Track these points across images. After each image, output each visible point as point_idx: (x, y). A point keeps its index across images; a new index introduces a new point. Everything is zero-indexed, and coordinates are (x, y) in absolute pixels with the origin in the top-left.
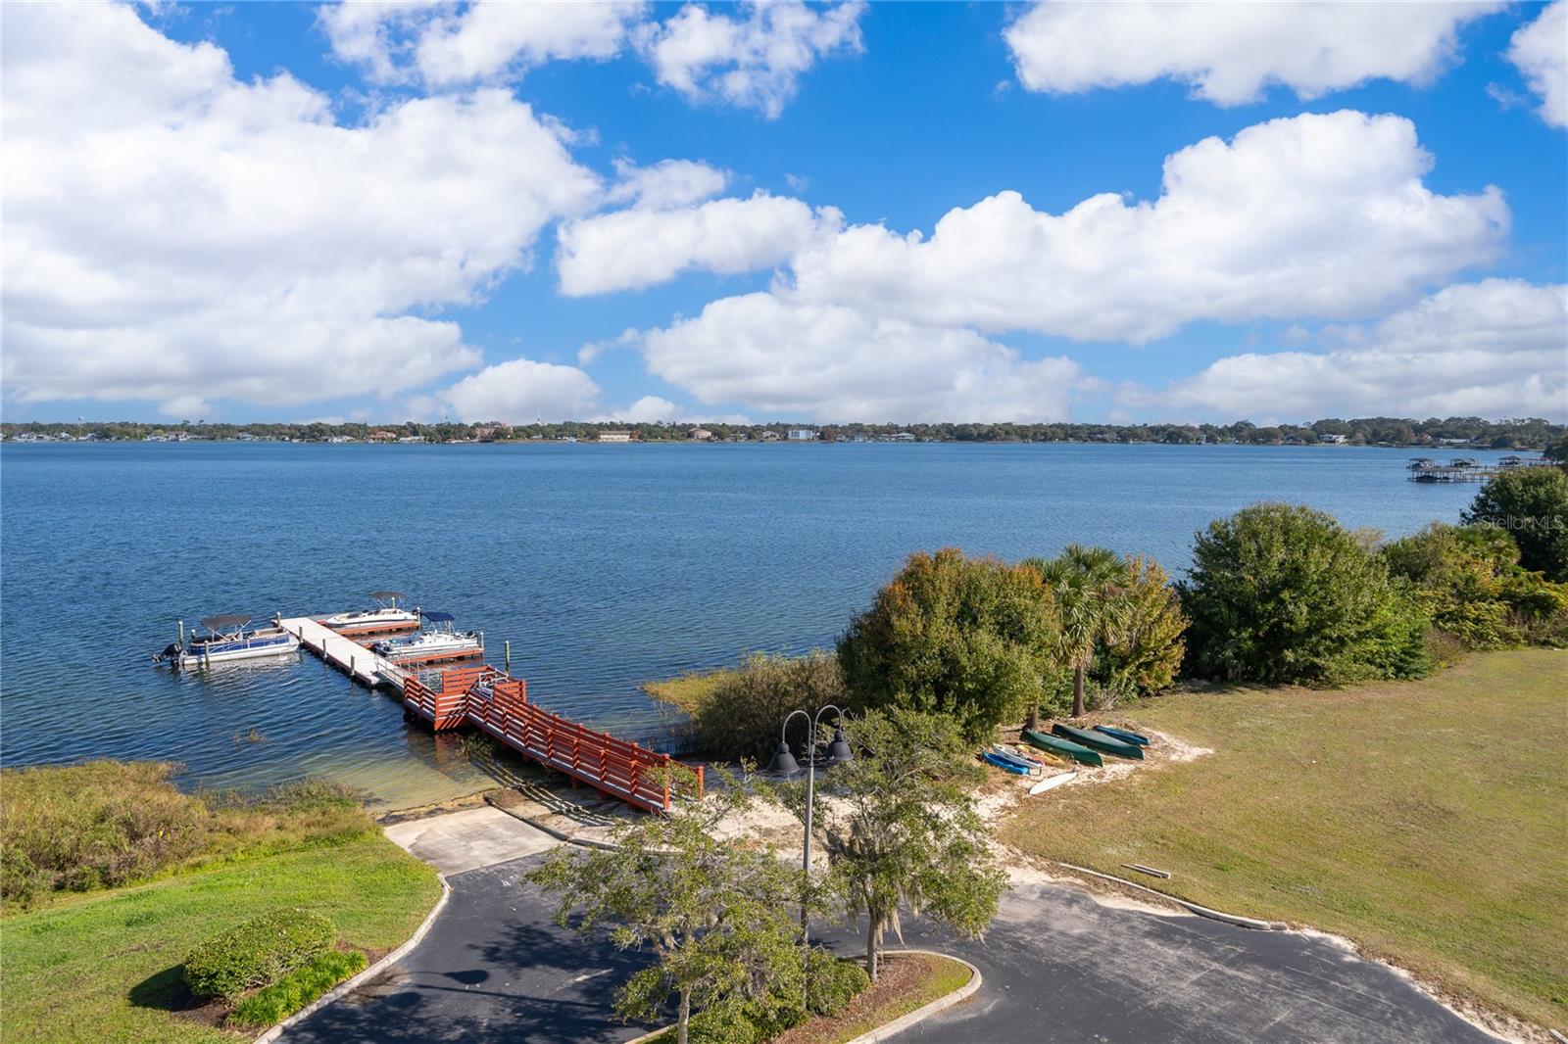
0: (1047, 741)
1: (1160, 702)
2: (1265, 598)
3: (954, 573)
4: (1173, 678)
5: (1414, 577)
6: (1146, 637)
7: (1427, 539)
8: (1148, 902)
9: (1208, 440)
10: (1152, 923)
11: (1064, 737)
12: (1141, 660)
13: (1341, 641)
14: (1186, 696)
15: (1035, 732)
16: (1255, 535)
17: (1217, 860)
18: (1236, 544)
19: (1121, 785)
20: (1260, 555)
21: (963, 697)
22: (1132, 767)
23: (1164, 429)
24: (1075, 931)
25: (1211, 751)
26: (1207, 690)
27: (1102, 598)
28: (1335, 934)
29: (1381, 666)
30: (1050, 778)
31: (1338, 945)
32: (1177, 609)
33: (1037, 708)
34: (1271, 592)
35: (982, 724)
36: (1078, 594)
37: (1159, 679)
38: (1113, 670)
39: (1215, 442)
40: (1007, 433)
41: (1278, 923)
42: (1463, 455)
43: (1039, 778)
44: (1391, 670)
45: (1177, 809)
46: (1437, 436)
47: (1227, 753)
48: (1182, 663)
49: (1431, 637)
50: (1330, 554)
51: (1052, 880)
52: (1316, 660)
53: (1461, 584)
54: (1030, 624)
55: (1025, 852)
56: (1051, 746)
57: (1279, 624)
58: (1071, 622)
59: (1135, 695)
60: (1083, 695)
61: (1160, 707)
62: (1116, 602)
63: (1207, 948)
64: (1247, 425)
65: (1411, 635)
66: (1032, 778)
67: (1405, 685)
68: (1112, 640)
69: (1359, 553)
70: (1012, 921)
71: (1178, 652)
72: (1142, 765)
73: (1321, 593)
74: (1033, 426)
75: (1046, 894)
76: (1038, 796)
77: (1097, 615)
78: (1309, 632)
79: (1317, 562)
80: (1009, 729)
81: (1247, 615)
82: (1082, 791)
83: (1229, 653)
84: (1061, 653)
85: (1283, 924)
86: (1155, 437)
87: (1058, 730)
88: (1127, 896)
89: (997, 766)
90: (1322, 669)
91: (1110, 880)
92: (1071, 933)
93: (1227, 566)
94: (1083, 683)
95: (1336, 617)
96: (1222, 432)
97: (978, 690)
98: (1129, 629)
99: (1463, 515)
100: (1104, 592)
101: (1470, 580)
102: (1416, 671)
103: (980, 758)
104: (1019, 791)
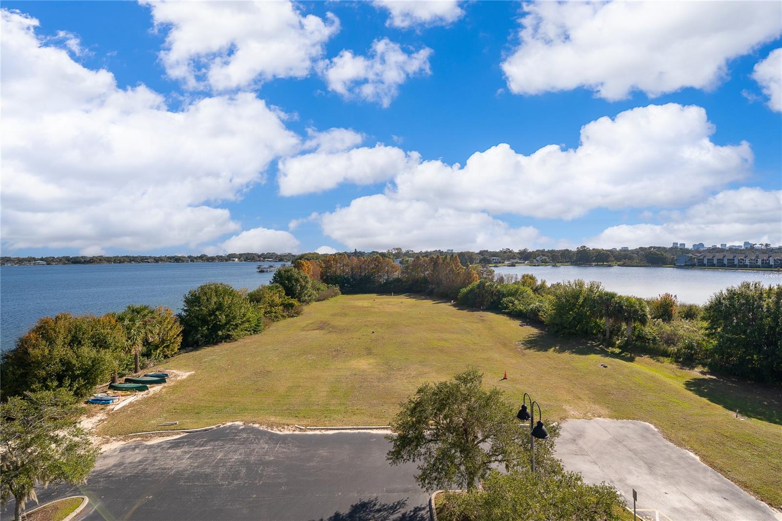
0: (122, 386)
1: (173, 359)
2: (210, 315)
3: (67, 324)
4: (178, 349)
5: (257, 302)
6: (166, 336)
7: (261, 290)
8: (169, 436)
9: (191, 261)
10: (171, 443)
11: (130, 383)
12: (165, 345)
13: (237, 325)
14: (184, 355)
15: (116, 384)
16: (206, 294)
17: (196, 411)
18: (199, 297)
19: (157, 395)
20: (208, 300)
21: (74, 378)
22: (162, 386)
23: (173, 257)
24: (137, 459)
25: (193, 372)
26: (191, 351)
27: (145, 324)
28: (236, 421)
29: (249, 331)
30: (122, 402)
31: (238, 424)
32: (178, 323)
33: (116, 374)
34: (212, 313)
35: (86, 388)
36: (134, 324)
37: (172, 350)
38: (152, 351)
39: (194, 262)
40: (100, 260)
41: (218, 425)
42: (272, 264)
43: (118, 403)
44: (252, 331)
45: (181, 397)
46: (264, 258)
47: (199, 371)
48: (181, 343)
49: (263, 320)
50: (231, 298)
51: (125, 443)
52: (229, 333)
53: (271, 302)
54: (110, 340)
55: (111, 436)
56: (124, 388)
57: (216, 323)
58: (131, 335)
59: (162, 359)
60: (139, 364)
61: (172, 361)
62: (152, 325)
63: (193, 444)
64: (205, 255)
65: (258, 320)
66: (115, 403)
67: (257, 336)
68: (151, 340)
69: (240, 297)
70: (105, 468)
71: (180, 339)
72: (166, 385)
73: (229, 311)
74: (114, 257)
75: (123, 450)
76: (118, 410)
77: (143, 331)
78: (226, 324)
79: (227, 301)
80: (102, 386)
81: (204, 322)
82: (139, 402)
83: (199, 336)
84: (127, 349)
85: (220, 424)
86: (170, 260)
87: (127, 381)
88: (160, 437)
89: (96, 404)
90: (231, 335)
91: (152, 433)
92: (135, 461)
93: (196, 306)
94: (139, 359)
95: (234, 318)
96: (196, 258)
97: (83, 373)
98: (158, 334)
99: (270, 282)
100: (146, 322)
101: (273, 301)
102: (259, 330)
103: (86, 403)
104: (108, 411)
